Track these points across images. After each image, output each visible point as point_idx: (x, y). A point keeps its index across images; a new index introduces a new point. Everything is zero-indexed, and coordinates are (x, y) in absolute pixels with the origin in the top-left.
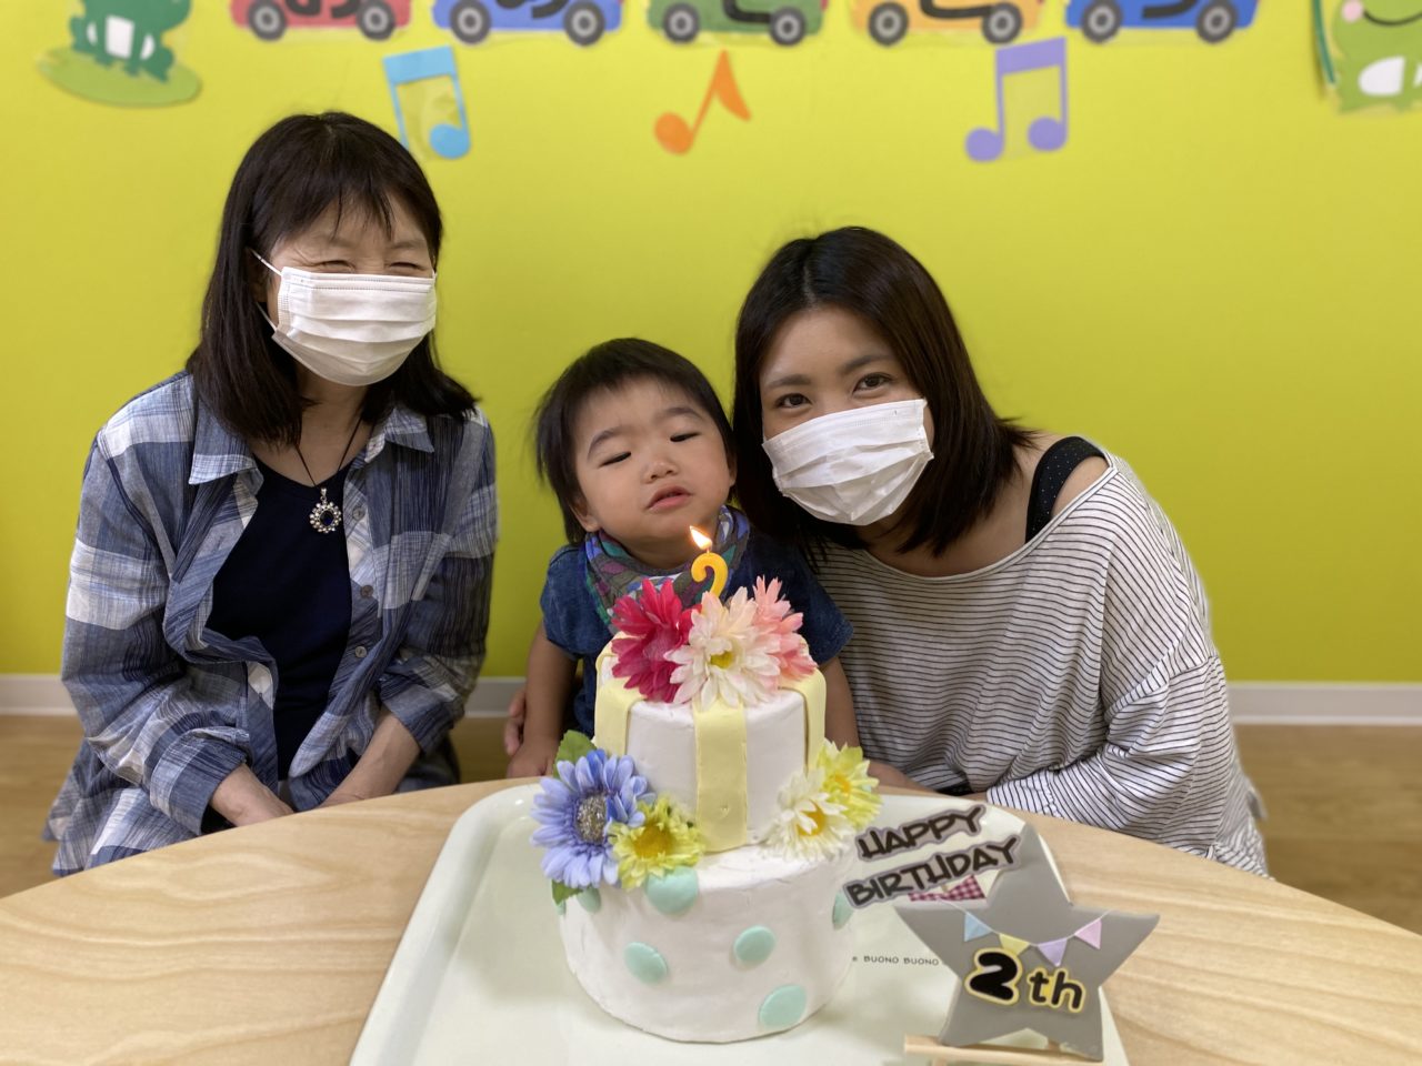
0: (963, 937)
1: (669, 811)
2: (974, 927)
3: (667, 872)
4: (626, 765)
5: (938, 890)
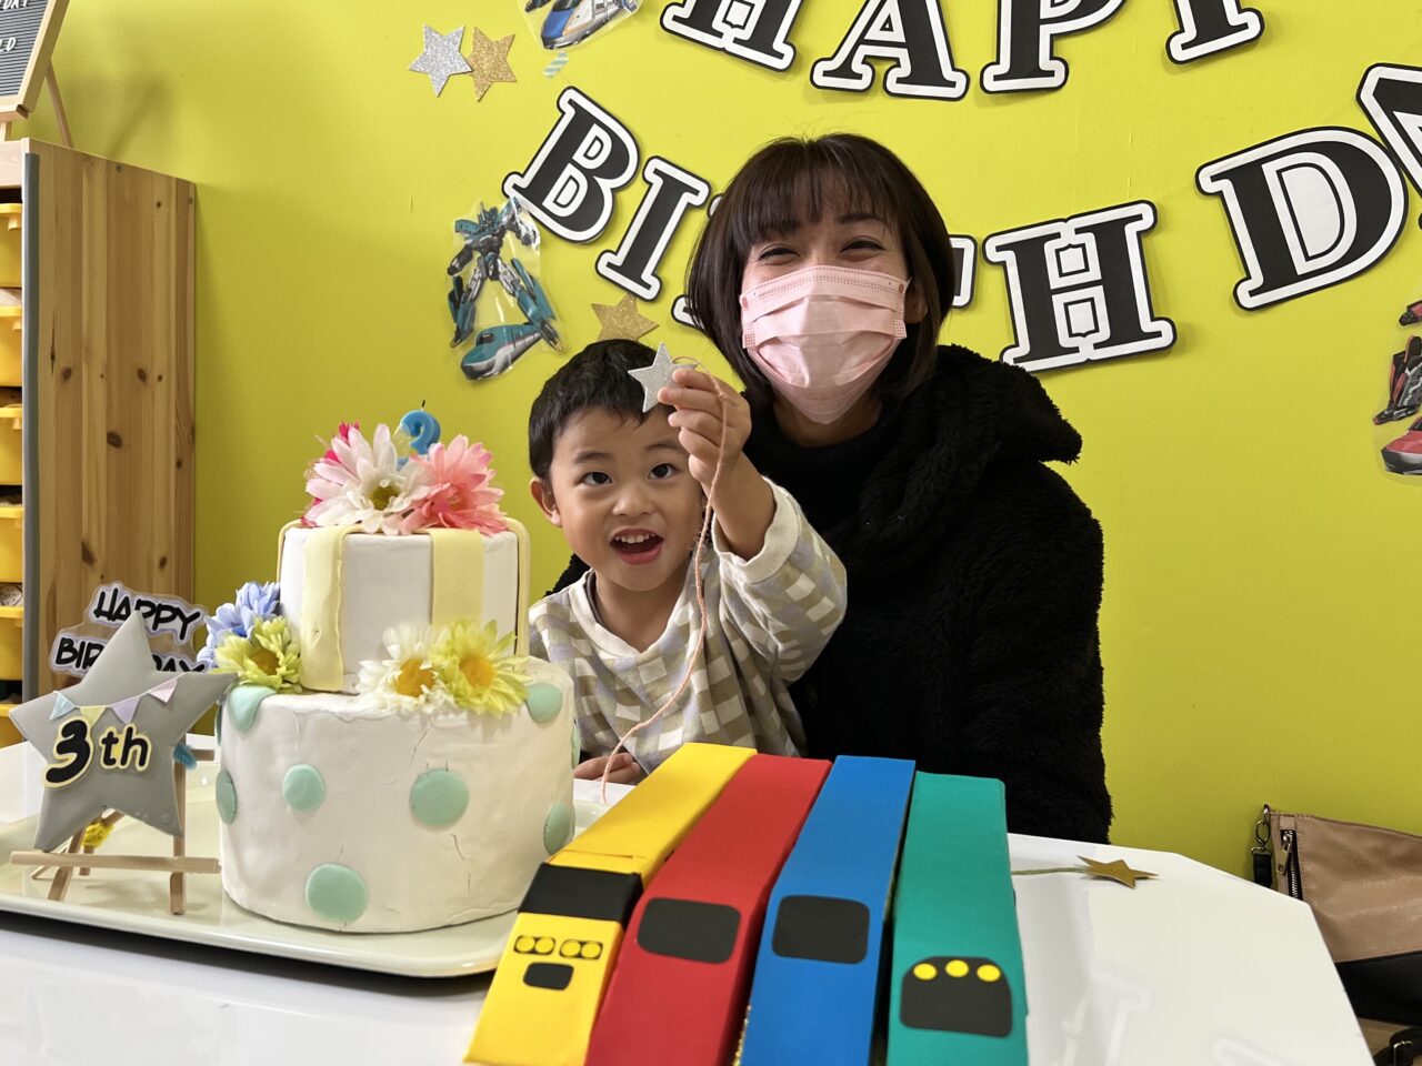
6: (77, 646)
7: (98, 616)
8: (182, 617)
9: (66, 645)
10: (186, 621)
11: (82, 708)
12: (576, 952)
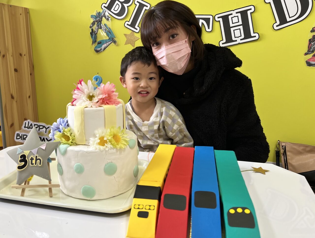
3: (63, 144)
6: (21, 135)
7: (25, 128)
8: (45, 128)
9: (18, 135)
10: (46, 129)
11: (24, 151)
12: (149, 208)
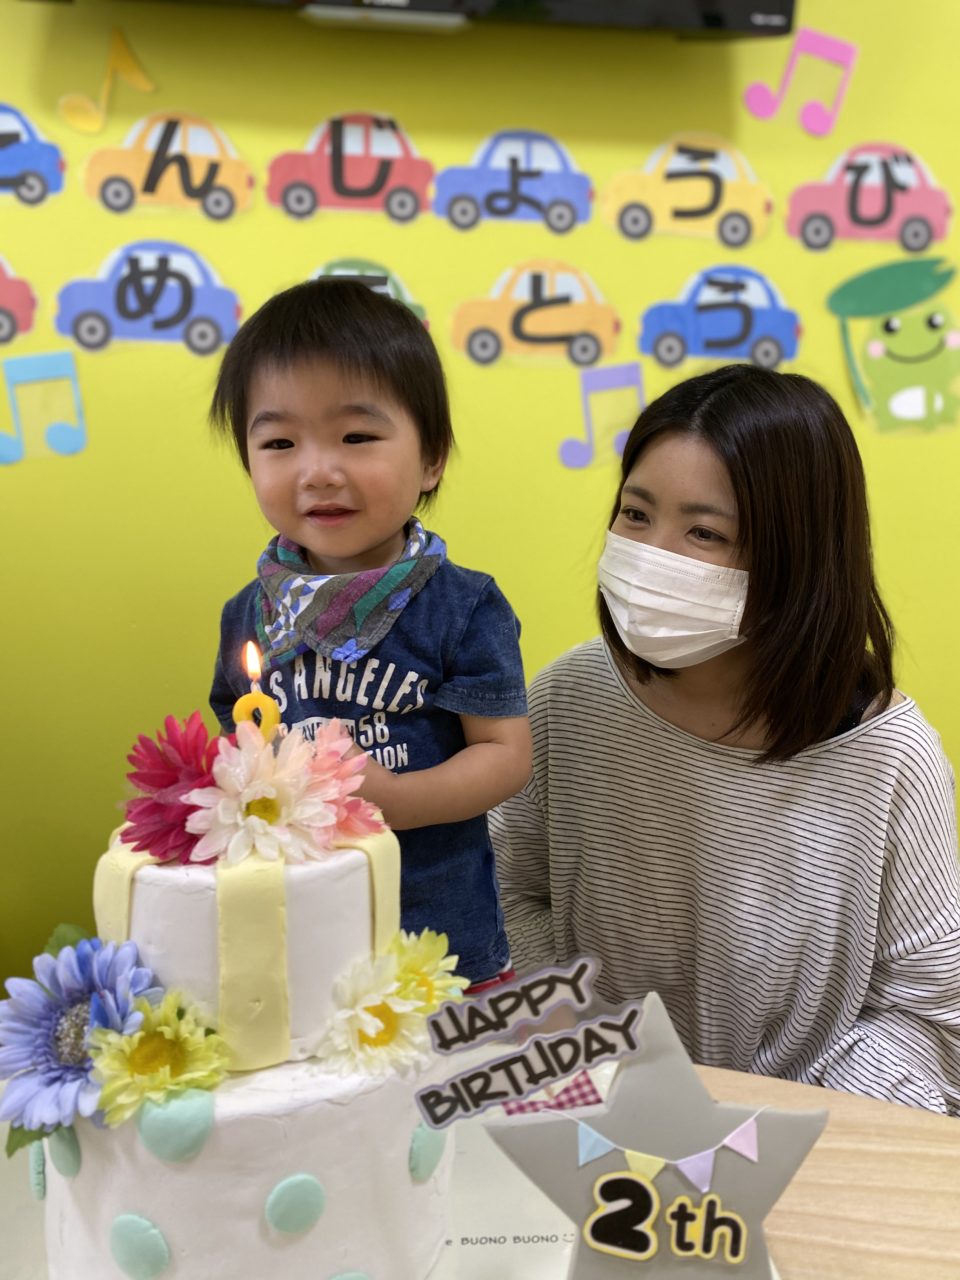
0: (577, 1160)
1: (181, 1014)
2: (591, 1144)
3: (172, 1095)
4: (127, 952)
5: (540, 1096)
